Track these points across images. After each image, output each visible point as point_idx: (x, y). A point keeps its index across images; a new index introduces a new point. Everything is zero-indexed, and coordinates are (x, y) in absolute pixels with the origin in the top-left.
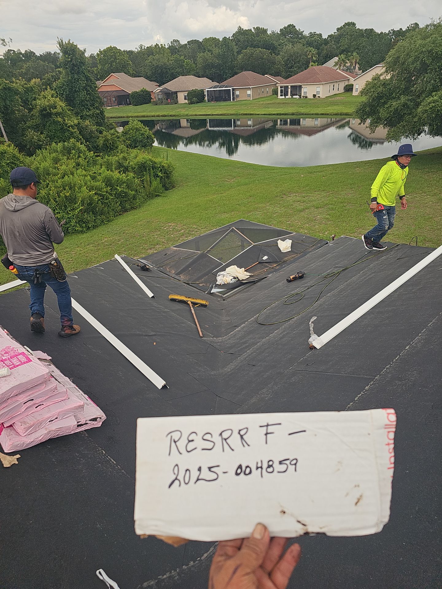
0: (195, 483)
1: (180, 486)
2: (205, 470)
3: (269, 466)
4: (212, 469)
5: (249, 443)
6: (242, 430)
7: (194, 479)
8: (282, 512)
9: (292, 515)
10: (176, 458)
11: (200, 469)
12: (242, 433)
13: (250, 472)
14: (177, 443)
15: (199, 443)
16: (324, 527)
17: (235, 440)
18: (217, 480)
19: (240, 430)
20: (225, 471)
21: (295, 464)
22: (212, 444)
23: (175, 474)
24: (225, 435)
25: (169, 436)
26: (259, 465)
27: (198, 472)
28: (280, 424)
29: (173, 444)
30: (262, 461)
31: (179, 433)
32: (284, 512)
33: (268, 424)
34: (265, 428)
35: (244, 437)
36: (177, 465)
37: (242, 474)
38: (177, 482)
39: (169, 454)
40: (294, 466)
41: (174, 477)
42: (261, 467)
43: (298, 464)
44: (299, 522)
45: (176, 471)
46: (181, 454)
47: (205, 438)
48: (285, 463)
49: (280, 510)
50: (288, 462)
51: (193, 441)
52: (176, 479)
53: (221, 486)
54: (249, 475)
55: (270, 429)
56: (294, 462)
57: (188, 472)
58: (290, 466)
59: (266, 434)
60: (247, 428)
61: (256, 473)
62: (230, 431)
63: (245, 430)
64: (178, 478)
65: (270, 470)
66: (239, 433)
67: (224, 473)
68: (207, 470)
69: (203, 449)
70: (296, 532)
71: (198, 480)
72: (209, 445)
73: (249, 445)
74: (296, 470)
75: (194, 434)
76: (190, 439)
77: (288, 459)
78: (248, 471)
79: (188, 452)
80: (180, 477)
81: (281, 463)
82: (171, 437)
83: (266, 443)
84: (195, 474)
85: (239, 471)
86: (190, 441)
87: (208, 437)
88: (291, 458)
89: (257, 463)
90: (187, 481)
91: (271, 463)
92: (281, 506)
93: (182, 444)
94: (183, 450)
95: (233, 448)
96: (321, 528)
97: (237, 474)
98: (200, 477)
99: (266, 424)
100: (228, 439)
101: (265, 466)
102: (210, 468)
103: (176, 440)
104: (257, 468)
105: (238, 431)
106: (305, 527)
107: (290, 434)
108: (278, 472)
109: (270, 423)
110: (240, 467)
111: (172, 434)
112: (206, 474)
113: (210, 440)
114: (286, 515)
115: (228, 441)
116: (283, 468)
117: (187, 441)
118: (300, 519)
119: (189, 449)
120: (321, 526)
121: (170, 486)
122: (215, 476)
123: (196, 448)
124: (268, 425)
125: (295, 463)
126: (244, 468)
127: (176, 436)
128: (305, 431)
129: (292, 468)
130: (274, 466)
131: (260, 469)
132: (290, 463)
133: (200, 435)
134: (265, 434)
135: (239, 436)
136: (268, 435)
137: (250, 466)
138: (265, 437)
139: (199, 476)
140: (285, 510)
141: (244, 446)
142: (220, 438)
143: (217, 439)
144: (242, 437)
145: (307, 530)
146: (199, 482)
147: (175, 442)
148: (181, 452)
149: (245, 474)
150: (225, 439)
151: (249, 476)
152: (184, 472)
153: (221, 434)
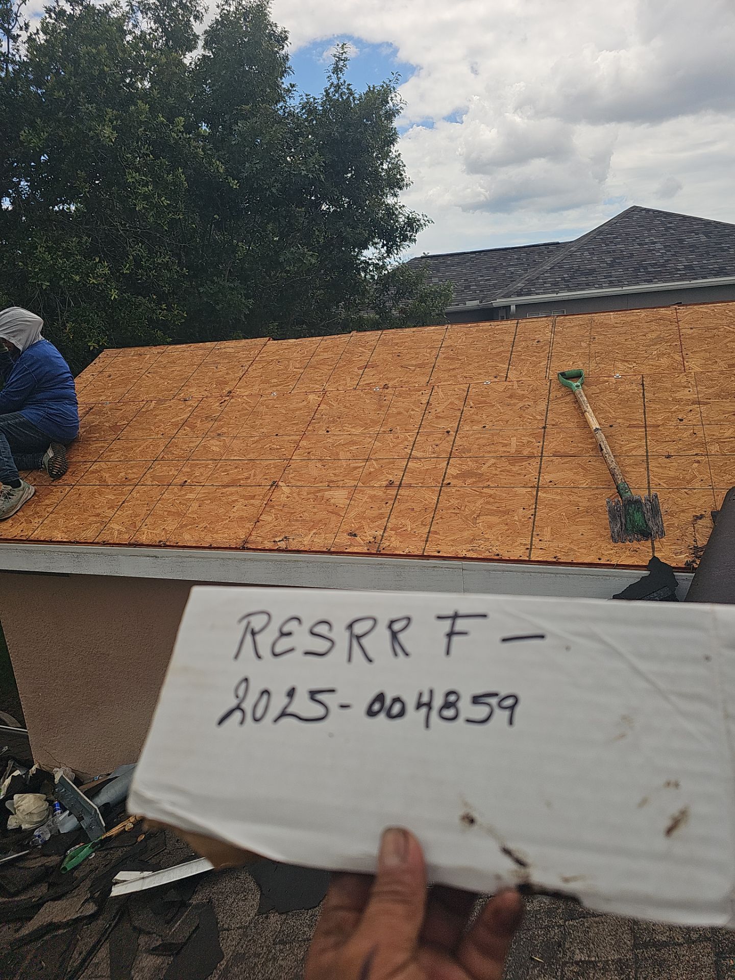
0: (276, 720)
1: (242, 722)
2: (302, 696)
3: (447, 705)
4: (319, 697)
5: (408, 648)
6: (398, 622)
7: (274, 711)
8: (466, 820)
9: (491, 832)
10: (248, 665)
11: (291, 693)
12: (397, 627)
13: (402, 714)
14: (258, 638)
15: (302, 640)
16: (574, 879)
17: (379, 641)
18: (324, 720)
19: (392, 622)
20: (345, 702)
21: (512, 708)
22: (328, 644)
23: (237, 697)
24: (359, 629)
25: (245, 622)
26: (425, 699)
27: (286, 700)
28: (484, 616)
29: (249, 637)
30: (431, 692)
31: (265, 617)
32: (472, 821)
33: (456, 613)
34: (448, 622)
35: (401, 636)
36: (246, 680)
37: (382, 716)
38: (238, 715)
39: (236, 657)
40: (507, 713)
41: (234, 703)
42: (429, 705)
43: (518, 710)
44: (507, 852)
45: (241, 693)
46: (259, 657)
47: (317, 630)
48: (483, 702)
49: (461, 812)
50: (494, 701)
51: (289, 634)
52: (238, 708)
53: (331, 735)
54: (398, 718)
55: (460, 625)
56: (509, 702)
57: (265, 697)
58: (498, 712)
59: (450, 635)
60: (409, 619)
61: (414, 716)
62: (370, 623)
63: (404, 623)
64: (244, 706)
65: (450, 713)
66: (390, 627)
67: (343, 706)
68: (307, 696)
69: (307, 653)
70: (498, 877)
71: (283, 714)
72: (321, 646)
73: (407, 655)
74: (511, 722)
75: (295, 623)
76: (286, 629)
77: (496, 695)
78: (397, 708)
79: (275, 655)
80: (248, 706)
81: (476, 700)
82: (249, 623)
83: (448, 653)
84: (278, 702)
85: (376, 707)
86: (283, 634)
87: (323, 629)
88: (503, 693)
89: (421, 695)
90: (258, 715)
91: (452, 698)
92: (466, 804)
93: (265, 640)
94: (265, 651)
95: (371, 655)
96: (566, 880)
97: (371, 713)
98: (290, 710)
99: (451, 613)
100: (364, 637)
101: (438, 702)
102: (313, 694)
103: (257, 629)
104: (419, 706)
105: (386, 623)
106: (522, 871)
107: (505, 640)
108: (468, 721)
109: (462, 612)
110: (380, 698)
111: (252, 618)
112: (303, 705)
113: (325, 636)
114: (475, 828)
115: (364, 641)
116: (481, 712)
117: (277, 634)
118: (511, 846)
119: (278, 650)
120: (567, 875)
121: (221, 722)
122: (319, 711)
123: (292, 650)
124: (455, 616)
125: (511, 704)
126: (388, 702)
127: (257, 622)
128: (542, 637)
129: (501, 716)
130: (460, 705)
131: (424, 710)
132: (499, 705)
133: (307, 625)
134: (448, 635)
135: (387, 634)
136: (455, 639)
137: (404, 698)
138: (445, 640)
139: (286, 708)
140: (475, 815)
141: (396, 654)
142: (347, 634)
143: (341, 636)
144: (394, 635)
145: (527, 877)
146: (286, 721)
147: (253, 633)
148: (261, 652)
149: (390, 716)
150: (358, 637)
151: (398, 721)
152: (257, 695)
153: (350, 626)
